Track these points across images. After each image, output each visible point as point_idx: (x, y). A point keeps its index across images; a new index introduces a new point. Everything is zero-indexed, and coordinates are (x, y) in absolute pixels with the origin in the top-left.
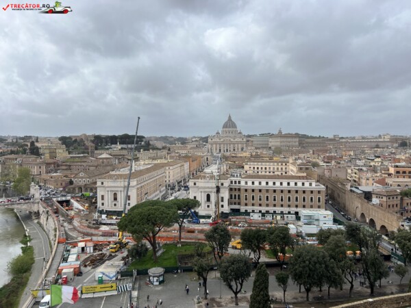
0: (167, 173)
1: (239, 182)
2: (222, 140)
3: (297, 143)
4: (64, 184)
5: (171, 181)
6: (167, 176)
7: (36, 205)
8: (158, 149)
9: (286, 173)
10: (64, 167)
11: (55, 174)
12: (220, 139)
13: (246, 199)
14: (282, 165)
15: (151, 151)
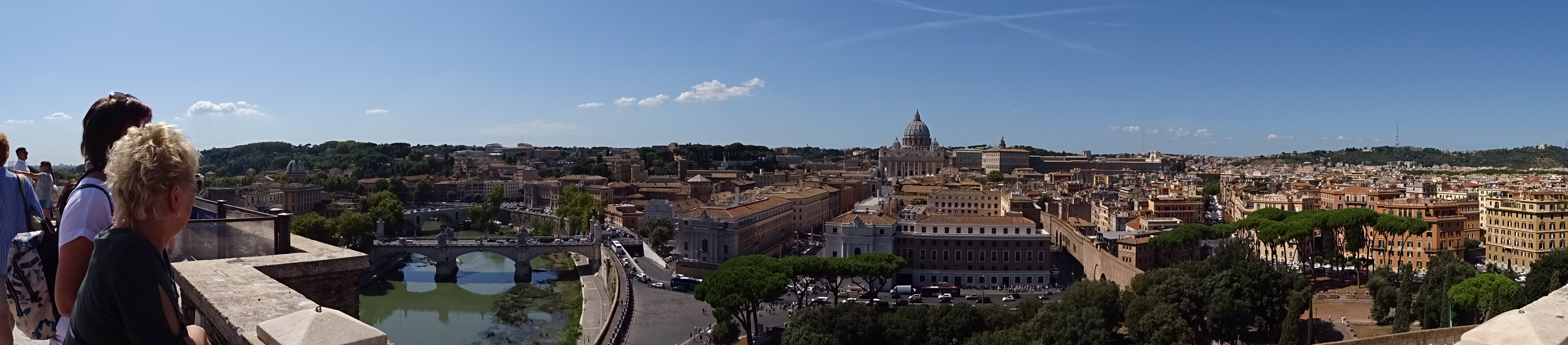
0: (798, 211)
1: (912, 228)
2: (903, 155)
3: (1027, 163)
5: (804, 225)
6: (798, 217)
8: (789, 169)
9: (996, 212)
10: (639, 195)
11: (625, 205)
12: (899, 153)
13: (923, 258)
14: (989, 198)
15: (777, 173)
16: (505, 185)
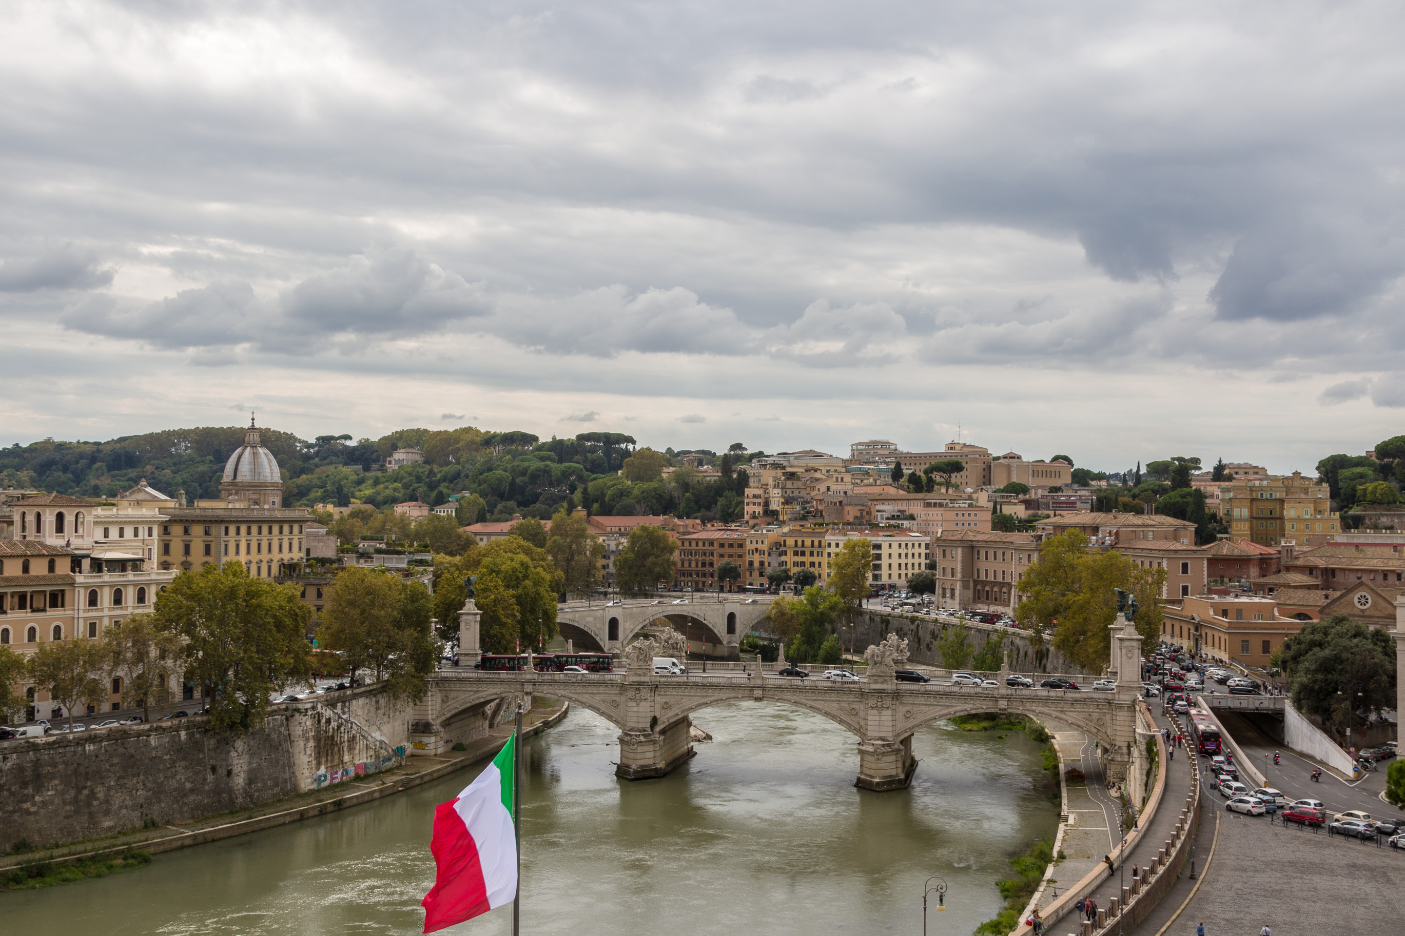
4: (1277, 649)
7: (1122, 716)
11: (1243, 600)
16: (885, 546)
